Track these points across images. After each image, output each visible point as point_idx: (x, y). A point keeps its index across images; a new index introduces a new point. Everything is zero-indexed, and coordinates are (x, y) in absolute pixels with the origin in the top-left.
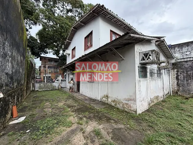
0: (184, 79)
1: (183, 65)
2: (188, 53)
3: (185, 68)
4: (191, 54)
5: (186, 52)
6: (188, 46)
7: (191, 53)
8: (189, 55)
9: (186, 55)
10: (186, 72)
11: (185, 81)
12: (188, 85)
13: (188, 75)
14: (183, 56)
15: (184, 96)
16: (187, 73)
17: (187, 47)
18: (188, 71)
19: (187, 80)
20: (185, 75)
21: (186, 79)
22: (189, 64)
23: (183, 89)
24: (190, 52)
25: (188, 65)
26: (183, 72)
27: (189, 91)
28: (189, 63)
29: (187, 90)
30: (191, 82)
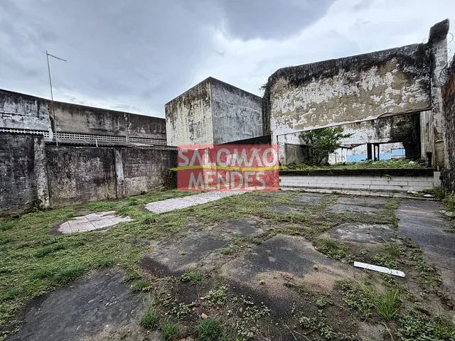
0: (9, 175)
1: (6, 142)
2: (17, 118)
3: (11, 149)
4: (24, 122)
5: (13, 115)
6: (16, 103)
7: (22, 119)
8: (20, 123)
9: (13, 121)
10: (13, 159)
11: (13, 179)
12: (18, 188)
13: (17, 165)
14: (5, 121)
15: (9, 215)
16: (15, 161)
17: (14, 104)
18: (18, 157)
19: (16, 177)
20: (12, 164)
21: (13, 174)
22: (21, 141)
23: (8, 198)
24: (21, 117)
25: (17, 142)
26: (8, 158)
27: (21, 199)
28: (20, 139)
29: (17, 199)
30: (25, 179)
